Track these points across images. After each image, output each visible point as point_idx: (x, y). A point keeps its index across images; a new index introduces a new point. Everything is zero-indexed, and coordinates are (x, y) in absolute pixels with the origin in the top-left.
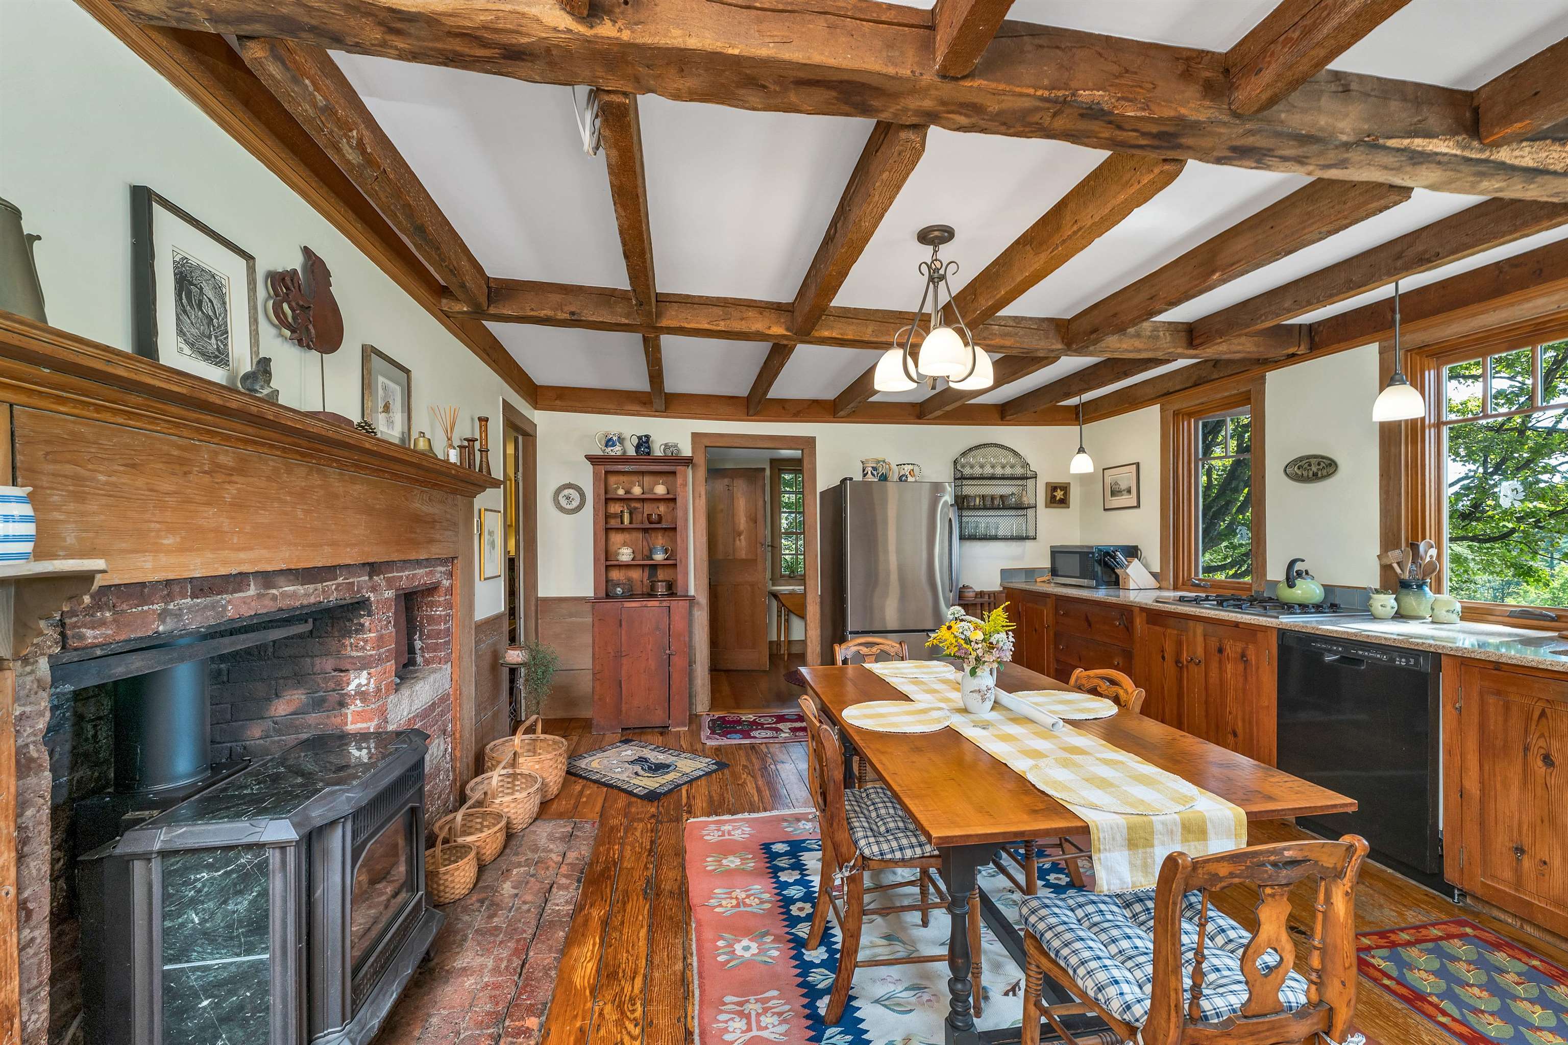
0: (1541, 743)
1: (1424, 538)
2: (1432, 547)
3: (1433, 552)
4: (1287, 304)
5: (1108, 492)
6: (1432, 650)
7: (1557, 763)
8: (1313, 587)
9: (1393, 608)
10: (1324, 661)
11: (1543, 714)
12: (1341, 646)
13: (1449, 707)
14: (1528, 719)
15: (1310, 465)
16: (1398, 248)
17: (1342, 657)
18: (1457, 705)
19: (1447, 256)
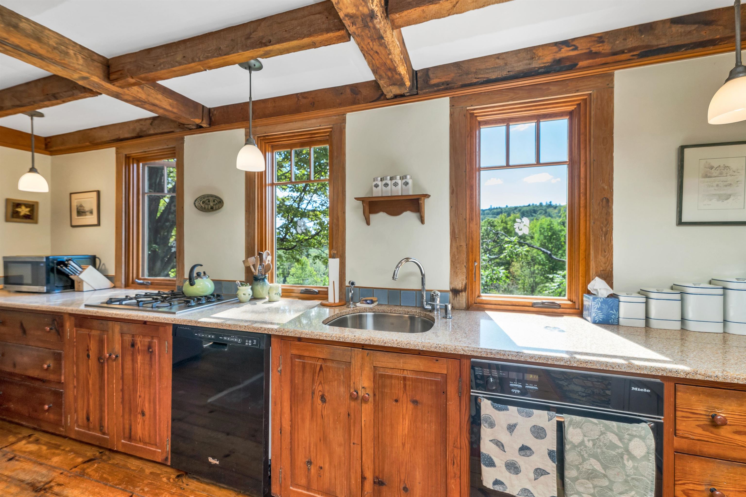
0: (320, 388)
1: (266, 250)
2: (269, 255)
3: (269, 258)
4: (179, 58)
5: (74, 213)
6: (266, 332)
7: (327, 400)
8: (207, 283)
9: (249, 295)
10: (203, 347)
11: (321, 368)
12: (213, 334)
13: (275, 371)
14: (314, 373)
15: (209, 201)
16: (248, 31)
17: (214, 343)
18: (279, 369)
19: (275, 44)
